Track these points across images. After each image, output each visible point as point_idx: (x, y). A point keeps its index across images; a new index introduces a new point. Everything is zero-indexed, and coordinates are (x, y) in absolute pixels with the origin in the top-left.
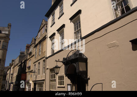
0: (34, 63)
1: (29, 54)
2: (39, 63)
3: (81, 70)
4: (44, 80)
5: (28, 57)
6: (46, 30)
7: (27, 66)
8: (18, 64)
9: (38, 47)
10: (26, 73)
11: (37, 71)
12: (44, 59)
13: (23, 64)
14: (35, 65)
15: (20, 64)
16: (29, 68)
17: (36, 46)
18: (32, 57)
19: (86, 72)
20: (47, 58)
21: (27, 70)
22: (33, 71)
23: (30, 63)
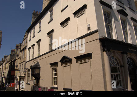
0: (20, 64)
1: (17, 56)
2: (23, 64)
3: (36, 73)
4: (24, 76)
5: (16, 58)
6: (27, 42)
7: (16, 65)
8: (9, 62)
9: (22, 52)
10: (15, 70)
11: (21, 69)
12: (25, 62)
13: (13, 63)
14: (20, 65)
15: (11, 62)
16: (17, 66)
17: (21, 51)
18: (19, 59)
19: (39, 74)
20: (26, 62)
21: (15, 68)
22: (19, 70)
23: (17, 63)
